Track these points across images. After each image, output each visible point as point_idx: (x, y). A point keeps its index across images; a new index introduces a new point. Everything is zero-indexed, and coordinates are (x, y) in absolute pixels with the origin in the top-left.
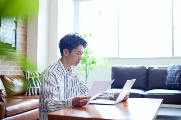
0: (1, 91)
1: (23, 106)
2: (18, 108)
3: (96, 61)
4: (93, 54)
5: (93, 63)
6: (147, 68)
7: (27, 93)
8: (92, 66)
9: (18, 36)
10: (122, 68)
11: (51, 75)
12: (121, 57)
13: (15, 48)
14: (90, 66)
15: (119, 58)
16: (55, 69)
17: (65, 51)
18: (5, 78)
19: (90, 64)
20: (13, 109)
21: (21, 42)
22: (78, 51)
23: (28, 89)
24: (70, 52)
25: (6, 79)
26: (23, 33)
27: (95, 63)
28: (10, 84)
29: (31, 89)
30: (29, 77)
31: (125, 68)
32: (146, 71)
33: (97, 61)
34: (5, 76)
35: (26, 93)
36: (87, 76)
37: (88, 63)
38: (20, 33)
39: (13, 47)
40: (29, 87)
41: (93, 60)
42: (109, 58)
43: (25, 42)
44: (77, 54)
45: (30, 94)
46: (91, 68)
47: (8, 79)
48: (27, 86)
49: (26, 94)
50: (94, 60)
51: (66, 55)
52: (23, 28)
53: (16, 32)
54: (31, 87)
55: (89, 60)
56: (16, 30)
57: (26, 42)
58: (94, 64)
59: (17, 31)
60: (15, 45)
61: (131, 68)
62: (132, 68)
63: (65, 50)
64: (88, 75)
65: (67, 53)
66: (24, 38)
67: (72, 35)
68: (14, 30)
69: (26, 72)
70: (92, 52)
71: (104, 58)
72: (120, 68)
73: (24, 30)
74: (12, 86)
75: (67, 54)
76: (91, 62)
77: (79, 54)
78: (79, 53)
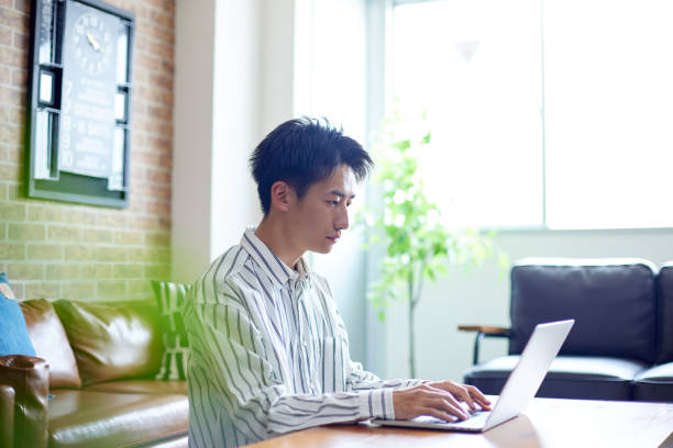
0: (32, 365)
1: (129, 424)
2: (105, 434)
3: (448, 244)
4: (440, 213)
5: (438, 249)
6: (656, 270)
7: (163, 370)
8: (435, 262)
9: (133, 147)
10: (552, 272)
11: (225, 295)
12: (553, 225)
13: (122, 195)
14: (424, 265)
15: (545, 232)
16: (239, 268)
17: (278, 191)
18: (76, 311)
19: (422, 255)
20: (83, 435)
21: (149, 172)
22: (333, 189)
23: (169, 356)
24: (301, 194)
25: (80, 315)
26: (155, 134)
27: (445, 251)
28: (96, 337)
29: (179, 357)
30: (174, 307)
31: (565, 272)
32: (650, 282)
33: (454, 244)
34: (74, 304)
35: (158, 372)
36: (413, 304)
37: (415, 253)
38: (146, 134)
39: (115, 192)
40: (173, 346)
41: (436, 240)
42: (504, 233)
43: (164, 170)
44: (328, 202)
45: (174, 375)
46: (431, 274)
47: (89, 317)
48: (165, 343)
49: (159, 377)
50: (443, 238)
51: (284, 207)
52: (155, 113)
53: (126, 131)
54: (178, 349)
55: (421, 240)
56: (126, 123)
57: (170, 167)
58: (440, 257)
59: (130, 127)
60: (124, 184)
61: (588, 273)
62: (593, 271)
63: (279, 187)
64: (418, 297)
65: (288, 198)
66: (158, 152)
67: (306, 122)
68: (118, 122)
69: (163, 285)
70: (434, 207)
71: (484, 233)
72: (544, 270)
73: (161, 122)
74: (101, 344)
75: (285, 202)
76: (428, 245)
77: (335, 203)
78: (338, 199)
